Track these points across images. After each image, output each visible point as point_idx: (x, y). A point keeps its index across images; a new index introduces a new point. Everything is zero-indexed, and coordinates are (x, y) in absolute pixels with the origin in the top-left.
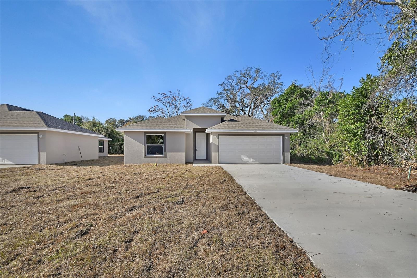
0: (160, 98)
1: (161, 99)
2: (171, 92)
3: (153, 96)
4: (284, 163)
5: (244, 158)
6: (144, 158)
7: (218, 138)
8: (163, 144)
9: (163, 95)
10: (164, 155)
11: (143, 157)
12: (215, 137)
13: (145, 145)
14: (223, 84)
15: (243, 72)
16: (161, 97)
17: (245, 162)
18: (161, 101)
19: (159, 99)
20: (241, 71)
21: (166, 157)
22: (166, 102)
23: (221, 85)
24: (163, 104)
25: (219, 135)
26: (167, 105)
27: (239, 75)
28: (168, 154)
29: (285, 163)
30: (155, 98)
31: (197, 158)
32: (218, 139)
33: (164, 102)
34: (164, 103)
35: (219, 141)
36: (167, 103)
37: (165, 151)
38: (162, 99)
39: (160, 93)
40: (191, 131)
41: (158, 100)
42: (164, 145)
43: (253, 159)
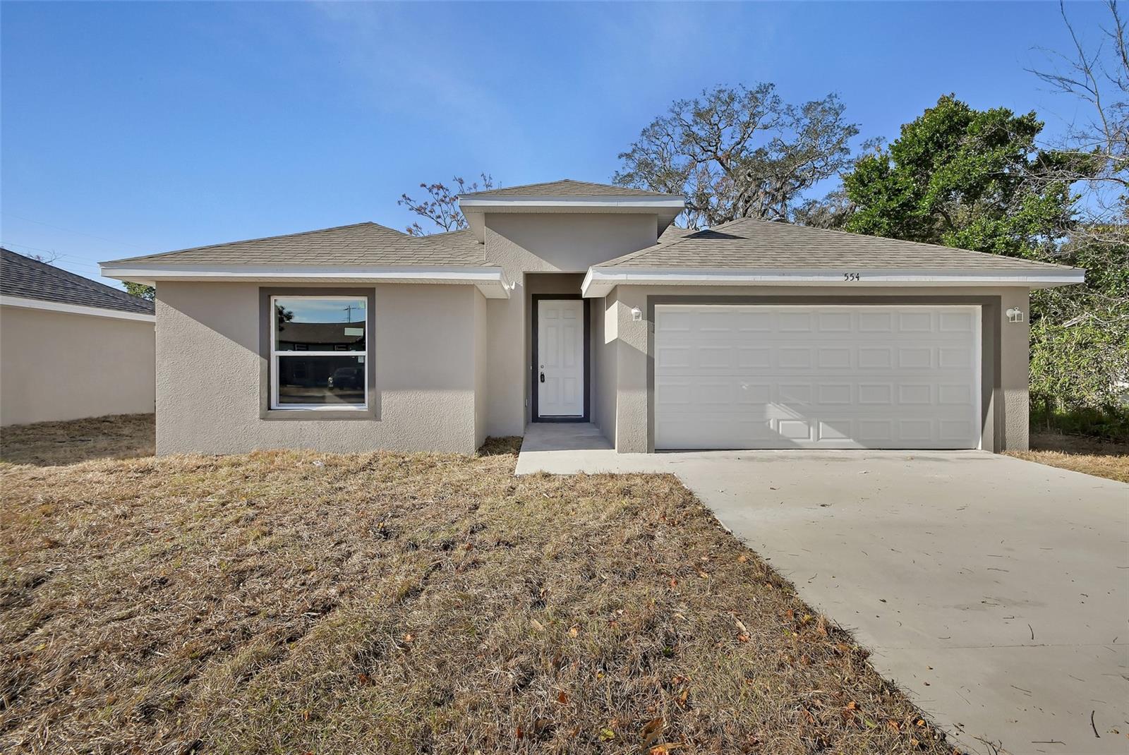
0: (426, 204)
1: (430, 204)
2: (461, 182)
3: (404, 196)
4: (999, 446)
5: (780, 419)
6: (259, 422)
7: (650, 317)
8: (364, 350)
9: (435, 190)
10: (364, 408)
11: (257, 416)
12: (634, 311)
13: (266, 354)
14: (634, 151)
15: (704, 104)
16: (430, 198)
17: (788, 440)
18: (429, 213)
19: (423, 206)
20: (696, 103)
21: (375, 415)
22: (445, 215)
23: (628, 156)
24: (438, 223)
25: (654, 299)
26: (448, 223)
27: (688, 117)
28: (390, 401)
29: (1004, 448)
30: (412, 203)
31: (541, 413)
32: (645, 322)
33: (439, 217)
34: (438, 220)
35: (651, 331)
36: (448, 220)
37: (373, 384)
38: (433, 205)
39: (425, 186)
40: (513, 287)
41: (421, 210)
42: (365, 353)
43: (826, 426)
